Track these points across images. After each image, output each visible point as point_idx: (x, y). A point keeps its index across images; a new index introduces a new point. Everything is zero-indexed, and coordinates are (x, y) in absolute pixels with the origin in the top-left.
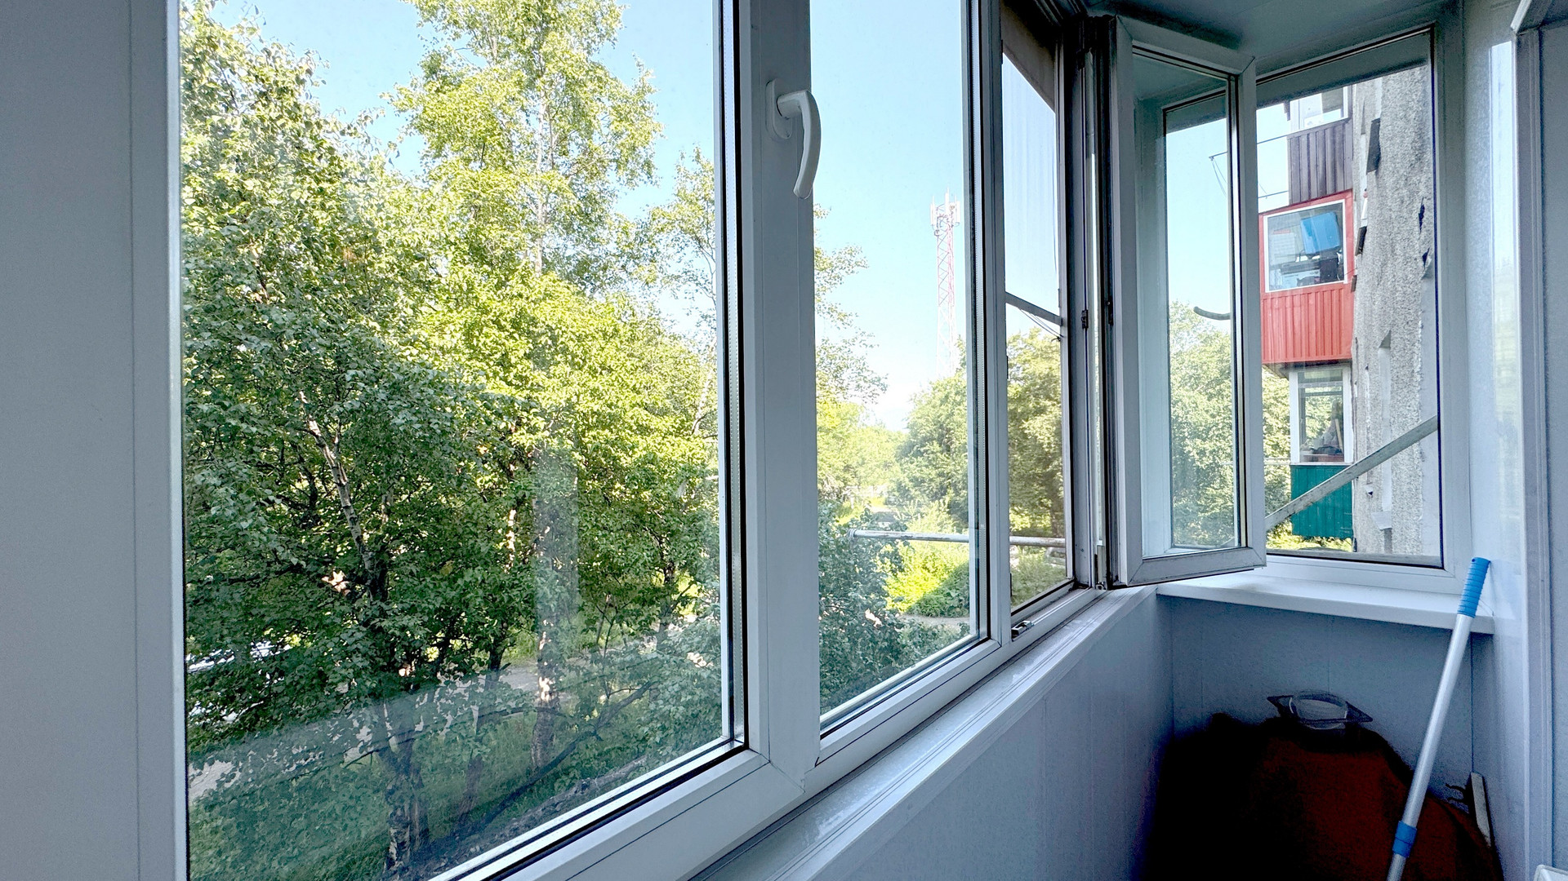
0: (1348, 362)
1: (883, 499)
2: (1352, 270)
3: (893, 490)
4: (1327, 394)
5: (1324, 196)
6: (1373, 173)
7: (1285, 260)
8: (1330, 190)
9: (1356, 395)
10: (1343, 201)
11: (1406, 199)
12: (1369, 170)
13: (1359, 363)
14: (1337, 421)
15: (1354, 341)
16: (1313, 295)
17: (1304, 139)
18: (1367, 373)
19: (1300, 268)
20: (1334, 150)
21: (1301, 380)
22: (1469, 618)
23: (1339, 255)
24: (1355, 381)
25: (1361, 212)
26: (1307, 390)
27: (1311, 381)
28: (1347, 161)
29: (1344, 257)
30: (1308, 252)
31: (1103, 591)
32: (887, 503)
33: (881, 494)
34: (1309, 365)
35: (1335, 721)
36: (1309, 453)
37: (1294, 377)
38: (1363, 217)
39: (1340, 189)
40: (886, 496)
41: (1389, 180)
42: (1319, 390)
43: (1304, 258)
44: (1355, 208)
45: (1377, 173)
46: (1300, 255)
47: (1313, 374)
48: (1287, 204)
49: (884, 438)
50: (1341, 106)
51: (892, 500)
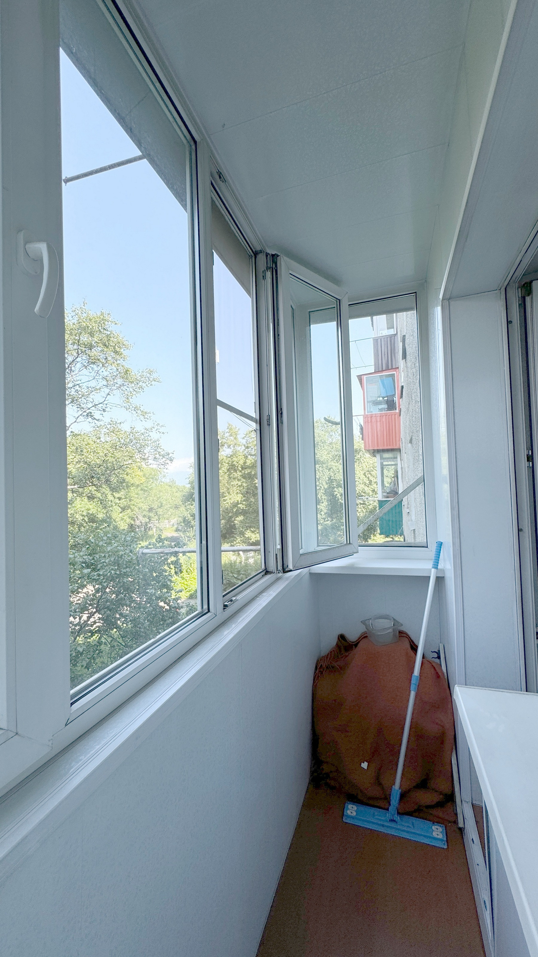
0: (399, 450)
1: (174, 528)
2: (399, 406)
3: (181, 522)
4: (393, 465)
5: (387, 369)
6: (404, 360)
7: (374, 399)
8: (390, 367)
9: (402, 466)
10: (395, 373)
11: (415, 374)
12: (402, 359)
13: (403, 451)
14: (396, 478)
15: (401, 440)
16: (384, 417)
17: (379, 340)
18: (406, 455)
19: (380, 403)
20: (391, 348)
21: (382, 458)
22: (436, 570)
23: (395, 399)
24: (402, 459)
25: (402, 379)
26: (385, 463)
27: (385, 458)
28: (396, 355)
29: (396, 399)
30: (383, 396)
31: (281, 574)
32: (177, 530)
33: (173, 525)
34: (384, 451)
35: (389, 628)
36: (385, 494)
37: (378, 456)
38: (402, 381)
39: (394, 367)
40: (176, 526)
41: (409, 364)
42: (390, 463)
43: (381, 399)
44: (400, 377)
45: (406, 361)
46: (379, 397)
47: (386, 455)
48: (374, 371)
49: (174, 490)
50: (393, 328)
51: (180, 528)
